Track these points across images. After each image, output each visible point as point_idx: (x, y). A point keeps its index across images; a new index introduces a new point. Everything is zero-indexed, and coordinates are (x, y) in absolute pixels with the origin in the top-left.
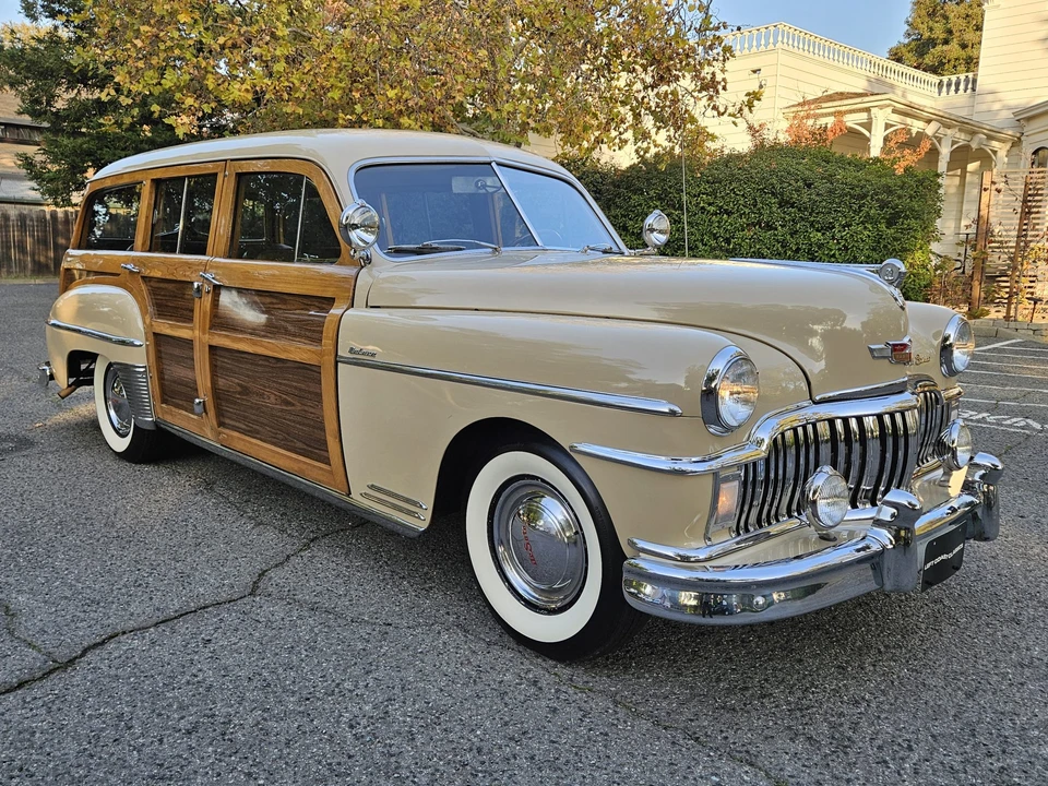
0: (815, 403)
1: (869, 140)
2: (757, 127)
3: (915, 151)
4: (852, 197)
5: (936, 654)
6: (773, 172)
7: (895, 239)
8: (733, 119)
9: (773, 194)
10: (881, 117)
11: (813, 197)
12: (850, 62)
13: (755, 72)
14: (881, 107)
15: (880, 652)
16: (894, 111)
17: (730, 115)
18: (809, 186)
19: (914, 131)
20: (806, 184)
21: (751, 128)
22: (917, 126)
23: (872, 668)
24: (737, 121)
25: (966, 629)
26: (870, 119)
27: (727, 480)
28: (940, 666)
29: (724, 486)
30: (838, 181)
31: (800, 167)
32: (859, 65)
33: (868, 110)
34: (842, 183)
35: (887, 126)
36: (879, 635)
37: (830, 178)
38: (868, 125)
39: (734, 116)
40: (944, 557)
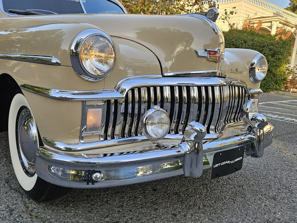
0: (163, 76)
1: (271, 32)
2: (232, 24)
3: (285, 36)
4: (260, 47)
5: (227, 212)
6: (234, 37)
7: (274, 62)
8: (223, 20)
9: (233, 45)
10: (276, 25)
11: (247, 46)
12: (267, 7)
13: (234, 8)
14: (276, 21)
15: (199, 208)
16: (280, 23)
17: (222, 19)
18: (245, 43)
19: (287, 30)
20: (244, 42)
21: (230, 24)
22: (288, 29)
23: (190, 216)
24: (224, 21)
25: (248, 200)
26: (272, 25)
27: (93, 107)
28: (226, 218)
29: (90, 110)
30: (255, 41)
31: (243, 36)
32: (270, 8)
33: (271, 22)
34: (257, 42)
35: (277, 28)
36: (203, 200)
37: (253, 40)
38: (271, 27)
39: (223, 19)
40: (228, 162)
